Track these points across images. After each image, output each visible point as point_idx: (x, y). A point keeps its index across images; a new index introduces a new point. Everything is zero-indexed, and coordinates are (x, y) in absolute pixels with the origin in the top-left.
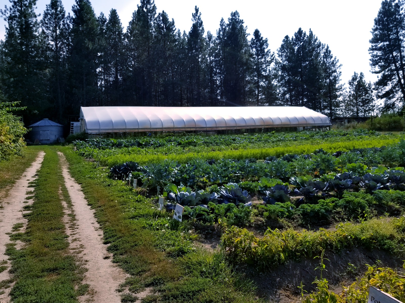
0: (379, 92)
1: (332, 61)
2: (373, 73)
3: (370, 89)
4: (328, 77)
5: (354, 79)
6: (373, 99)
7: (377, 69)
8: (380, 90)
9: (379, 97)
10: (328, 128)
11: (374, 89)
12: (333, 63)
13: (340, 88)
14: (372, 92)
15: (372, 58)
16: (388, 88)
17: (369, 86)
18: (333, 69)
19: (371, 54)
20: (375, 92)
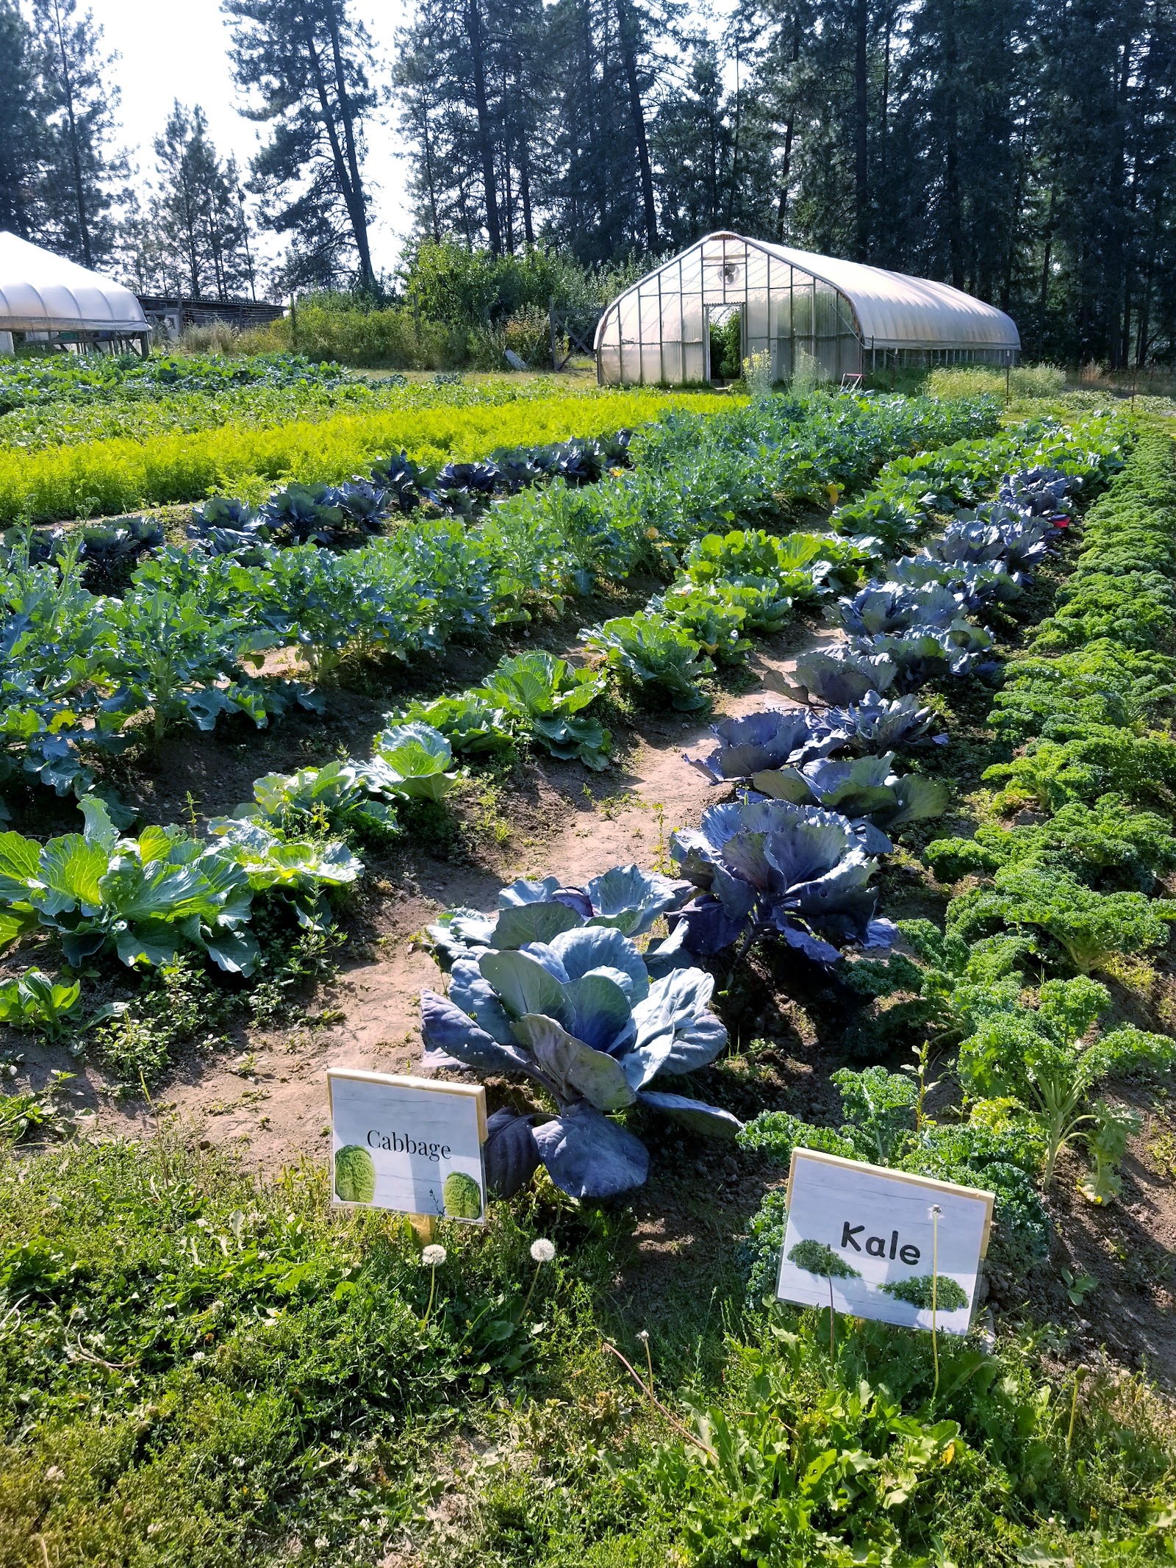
0: (266, 203)
1: (74, 26)
2: (242, 113)
3: (233, 182)
4: (66, 100)
5: (175, 131)
6: (247, 230)
7: (257, 100)
8: (270, 196)
9: (267, 222)
10: (137, 344)
11: (248, 186)
12: (80, 35)
13: (120, 167)
14: (242, 198)
15: (236, 47)
16: (297, 190)
17: (231, 170)
18: (87, 66)
19: (231, 30)
20: (253, 199)
